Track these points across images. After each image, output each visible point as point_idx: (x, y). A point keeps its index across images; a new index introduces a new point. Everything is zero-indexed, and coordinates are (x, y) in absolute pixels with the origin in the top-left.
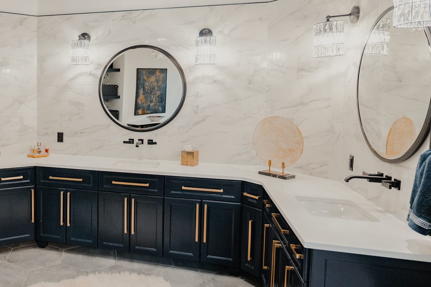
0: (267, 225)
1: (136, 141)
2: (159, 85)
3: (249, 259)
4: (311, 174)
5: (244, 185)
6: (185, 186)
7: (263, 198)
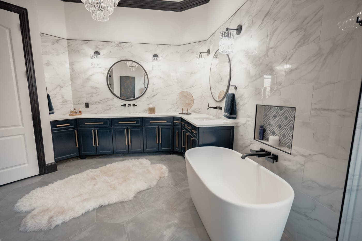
0: (183, 131)
1: (127, 105)
2: (131, 84)
3: (177, 146)
4: (196, 113)
5: (174, 118)
6: (151, 121)
7: (181, 122)
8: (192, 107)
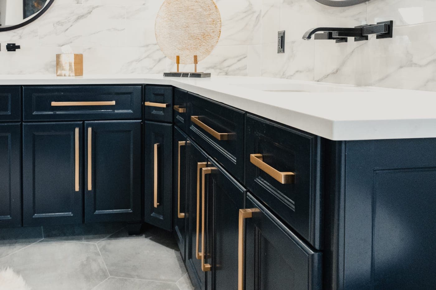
0: (181, 143)
3: (156, 204)
5: (145, 90)
6: (56, 101)
7: (174, 104)
8: (213, 47)
